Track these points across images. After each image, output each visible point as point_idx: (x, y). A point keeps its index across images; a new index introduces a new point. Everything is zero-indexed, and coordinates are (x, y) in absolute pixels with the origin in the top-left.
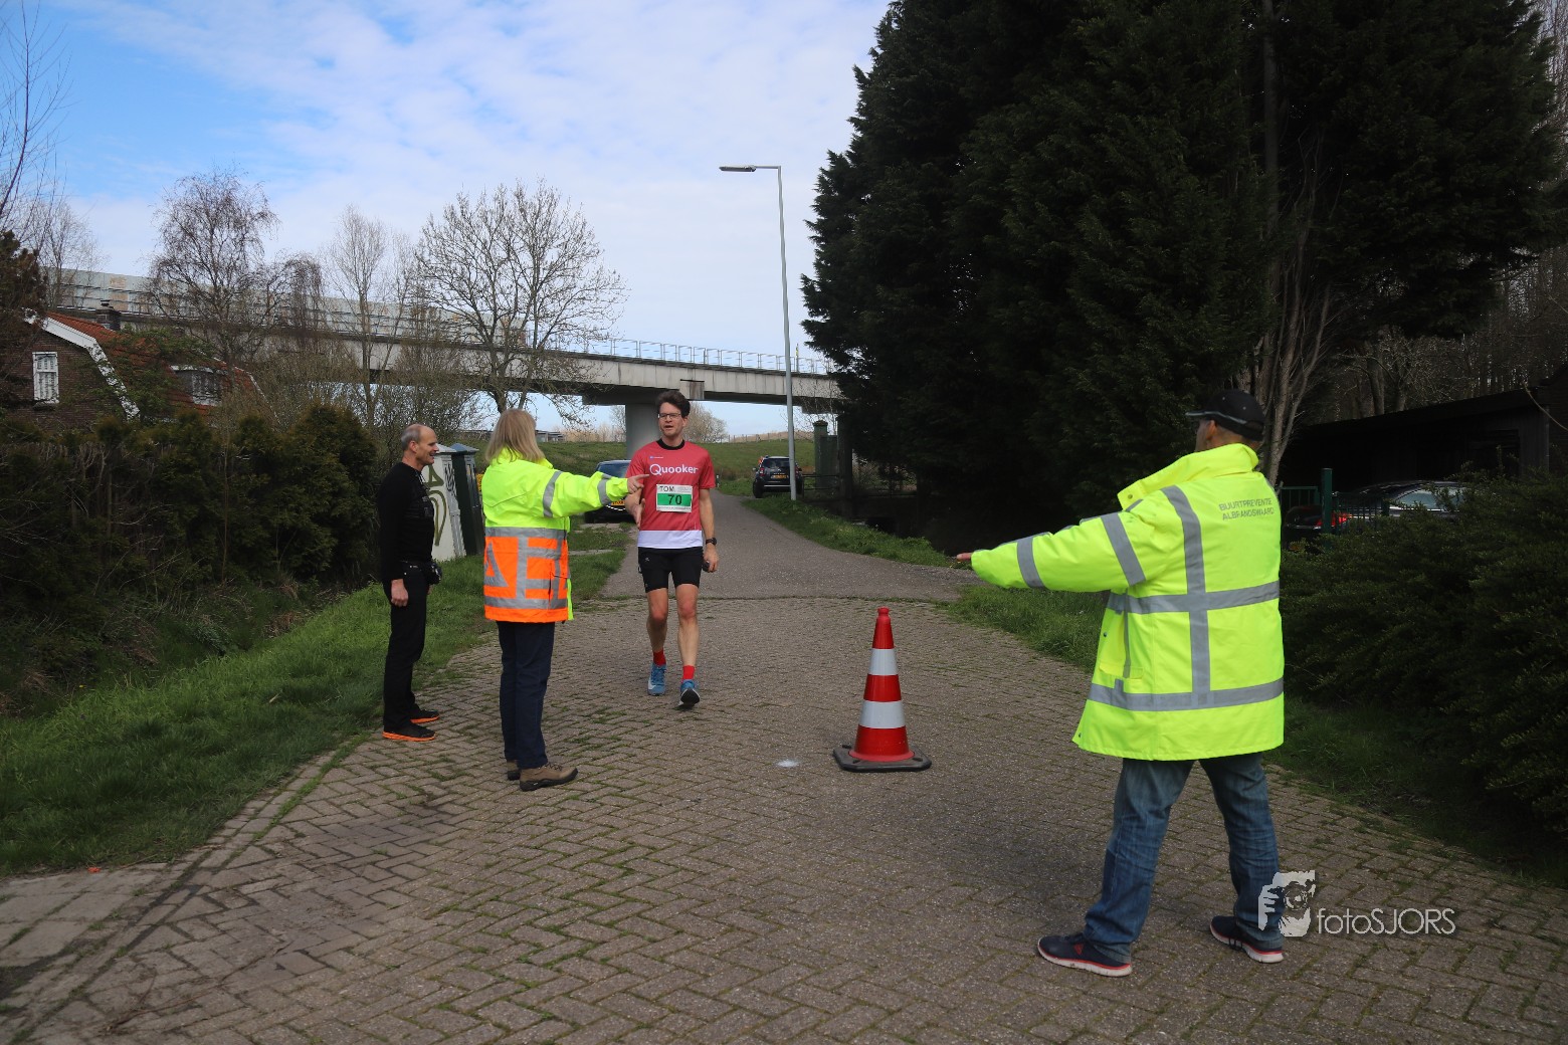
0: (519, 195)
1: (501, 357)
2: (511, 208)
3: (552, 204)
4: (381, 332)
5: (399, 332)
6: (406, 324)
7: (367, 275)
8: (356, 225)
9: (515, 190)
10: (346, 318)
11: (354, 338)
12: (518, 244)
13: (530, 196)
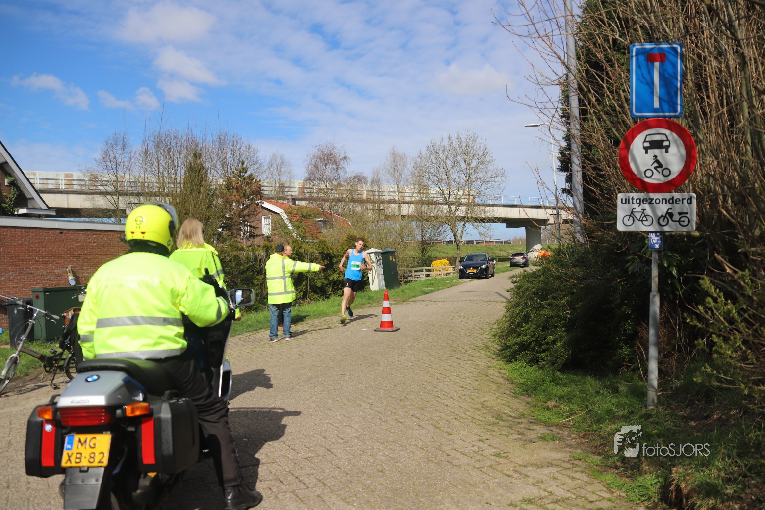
0: (459, 138)
1: (453, 208)
2: (455, 143)
3: (475, 140)
4: (407, 198)
5: (413, 199)
6: (415, 195)
7: (400, 175)
8: (394, 155)
9: (456, 136)
10: (392, 194)
11: (394, 202)
12: (459, 159)
13: (463, 138)
